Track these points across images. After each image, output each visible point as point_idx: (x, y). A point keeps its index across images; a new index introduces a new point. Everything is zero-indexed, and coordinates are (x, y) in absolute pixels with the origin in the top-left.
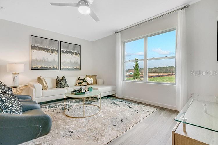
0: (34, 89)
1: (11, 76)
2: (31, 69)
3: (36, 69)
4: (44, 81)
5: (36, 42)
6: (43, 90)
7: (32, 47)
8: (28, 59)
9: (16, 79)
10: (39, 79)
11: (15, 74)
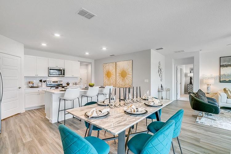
0: (220, 96)
1: (206, 87)
2: (220, 82)
3: (225, 82)
4: (229, 91)
5: (224, 61)
6: (227, 98)
7: (220, 66)
8: (218, 74)
9: (209, 88)
10: (225, 90)
11: (208, 85)
